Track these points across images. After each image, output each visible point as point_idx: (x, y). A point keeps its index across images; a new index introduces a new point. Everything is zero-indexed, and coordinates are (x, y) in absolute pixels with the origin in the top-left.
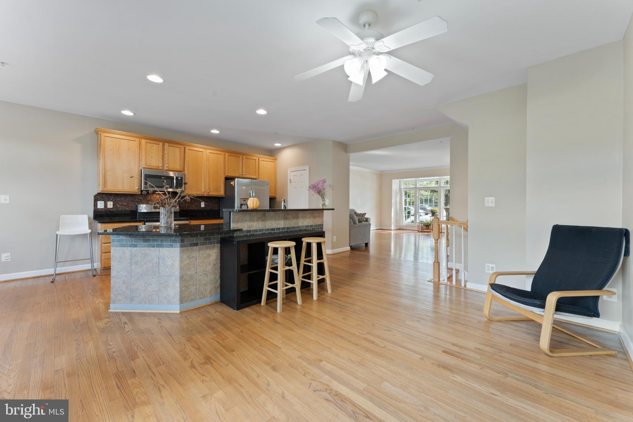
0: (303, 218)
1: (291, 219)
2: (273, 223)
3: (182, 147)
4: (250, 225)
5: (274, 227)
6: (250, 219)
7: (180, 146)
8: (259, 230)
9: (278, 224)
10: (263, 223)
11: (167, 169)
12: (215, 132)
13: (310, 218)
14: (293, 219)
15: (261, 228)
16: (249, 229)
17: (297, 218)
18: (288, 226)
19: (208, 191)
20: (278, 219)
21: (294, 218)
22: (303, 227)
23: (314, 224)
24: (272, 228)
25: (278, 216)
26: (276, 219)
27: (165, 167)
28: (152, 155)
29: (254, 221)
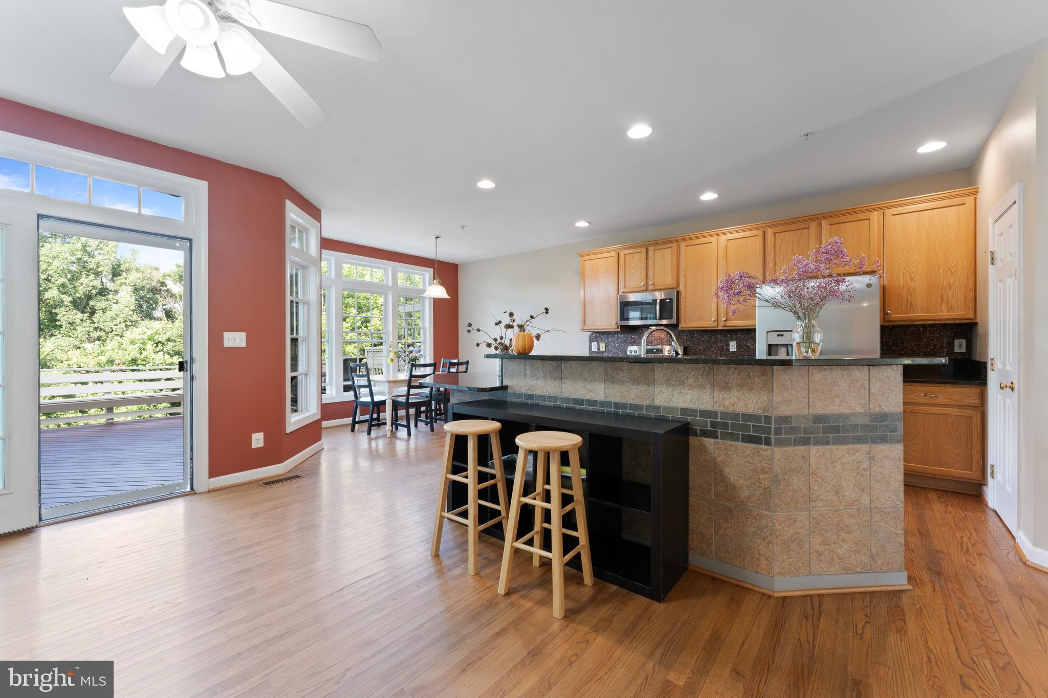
0: (668, 382)
1: (628, 382)
2: (579, 386)
3: (675, 245)
4: (532, 385)
5: (579, 397)
6: (532, 372)
7: (671, 245)
8: (549, 397)
9: (590, 391)
10: (557, 383)
11: (652, 288)
12: (709, 196)
13: (702, 387)
14: (633, 384)
15: (552, 394)
16: (529, 392)
17: (651, 382)
18: (617, 400)
19: (724, 319)
20: (591, 380)
21: (636, 381)
22: (670, 409)
23: (722, 409)
24: (575, 397)
25: (589, 371)
26: (585, 380)
27: (650, 286)
28: (633, 271)
29: (538, 379)
